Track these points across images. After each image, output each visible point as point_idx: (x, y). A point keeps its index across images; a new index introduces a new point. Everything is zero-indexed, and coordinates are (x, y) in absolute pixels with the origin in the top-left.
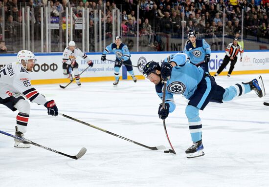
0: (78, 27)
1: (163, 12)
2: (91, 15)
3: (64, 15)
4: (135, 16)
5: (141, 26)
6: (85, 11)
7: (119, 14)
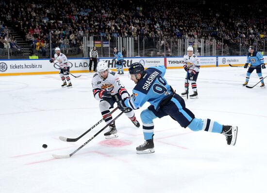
0: (199, 47)
1: (233, 40)
2: (205, 42)
3: (194, 42)
4: (222, 42)
5: (224, 46)
6: (202, 40)
7: (215, 41)
